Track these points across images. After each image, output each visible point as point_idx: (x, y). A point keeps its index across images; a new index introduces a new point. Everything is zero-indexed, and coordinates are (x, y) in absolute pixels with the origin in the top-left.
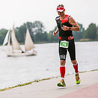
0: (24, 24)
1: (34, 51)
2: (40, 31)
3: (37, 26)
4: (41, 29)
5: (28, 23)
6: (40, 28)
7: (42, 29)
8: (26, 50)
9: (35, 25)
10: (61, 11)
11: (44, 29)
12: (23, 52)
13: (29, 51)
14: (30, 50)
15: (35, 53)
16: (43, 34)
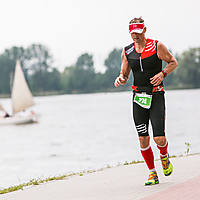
0: (7, 51)
1: (33, 113)
2: (43, 68)
3: (36, 56)
4: (44, 63)
5: (15, 48)
6: (42, 59)
7: (48, 61)
8: (14, 112)
9: (32, 52)
10: (140, 31)
11: (52, 62)
12: (7, 116)
13: (22, 114)
14: (24, 111)
15: (34, 119)
16: (49, 74)
